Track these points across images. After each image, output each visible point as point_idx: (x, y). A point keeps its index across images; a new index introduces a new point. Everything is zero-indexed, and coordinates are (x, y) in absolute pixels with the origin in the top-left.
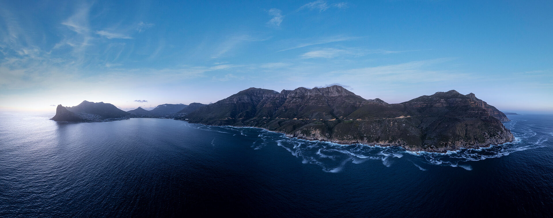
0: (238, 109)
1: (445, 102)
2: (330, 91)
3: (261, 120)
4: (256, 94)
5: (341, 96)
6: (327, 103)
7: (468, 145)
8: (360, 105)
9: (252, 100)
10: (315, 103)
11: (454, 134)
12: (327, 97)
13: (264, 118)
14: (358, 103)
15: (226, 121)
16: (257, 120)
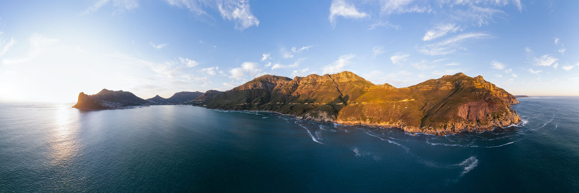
0: (254, 95)
1: (451, 85)
2: (340, 77)
3: (275, 105)
4: (270, 80)
5: (351, 81)
6: (337, 88)
7: (469, 127)
8: (368, 89)
9: (266, 86)
10: (326, 89)
11: (455, 116)
12: (338, 82)
13: (278, 103)
14: (366, 88)
15: (242, 106)
16: (271, 105)
